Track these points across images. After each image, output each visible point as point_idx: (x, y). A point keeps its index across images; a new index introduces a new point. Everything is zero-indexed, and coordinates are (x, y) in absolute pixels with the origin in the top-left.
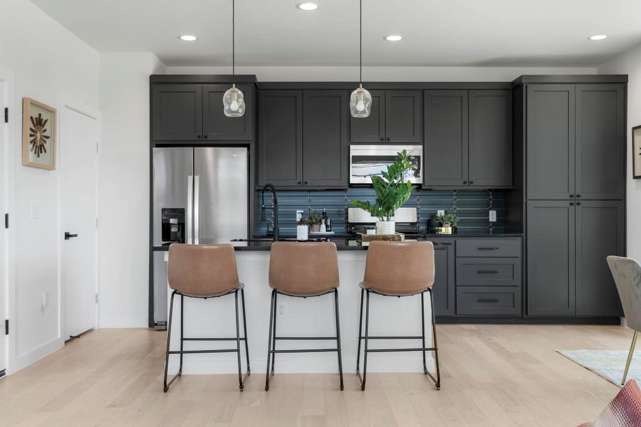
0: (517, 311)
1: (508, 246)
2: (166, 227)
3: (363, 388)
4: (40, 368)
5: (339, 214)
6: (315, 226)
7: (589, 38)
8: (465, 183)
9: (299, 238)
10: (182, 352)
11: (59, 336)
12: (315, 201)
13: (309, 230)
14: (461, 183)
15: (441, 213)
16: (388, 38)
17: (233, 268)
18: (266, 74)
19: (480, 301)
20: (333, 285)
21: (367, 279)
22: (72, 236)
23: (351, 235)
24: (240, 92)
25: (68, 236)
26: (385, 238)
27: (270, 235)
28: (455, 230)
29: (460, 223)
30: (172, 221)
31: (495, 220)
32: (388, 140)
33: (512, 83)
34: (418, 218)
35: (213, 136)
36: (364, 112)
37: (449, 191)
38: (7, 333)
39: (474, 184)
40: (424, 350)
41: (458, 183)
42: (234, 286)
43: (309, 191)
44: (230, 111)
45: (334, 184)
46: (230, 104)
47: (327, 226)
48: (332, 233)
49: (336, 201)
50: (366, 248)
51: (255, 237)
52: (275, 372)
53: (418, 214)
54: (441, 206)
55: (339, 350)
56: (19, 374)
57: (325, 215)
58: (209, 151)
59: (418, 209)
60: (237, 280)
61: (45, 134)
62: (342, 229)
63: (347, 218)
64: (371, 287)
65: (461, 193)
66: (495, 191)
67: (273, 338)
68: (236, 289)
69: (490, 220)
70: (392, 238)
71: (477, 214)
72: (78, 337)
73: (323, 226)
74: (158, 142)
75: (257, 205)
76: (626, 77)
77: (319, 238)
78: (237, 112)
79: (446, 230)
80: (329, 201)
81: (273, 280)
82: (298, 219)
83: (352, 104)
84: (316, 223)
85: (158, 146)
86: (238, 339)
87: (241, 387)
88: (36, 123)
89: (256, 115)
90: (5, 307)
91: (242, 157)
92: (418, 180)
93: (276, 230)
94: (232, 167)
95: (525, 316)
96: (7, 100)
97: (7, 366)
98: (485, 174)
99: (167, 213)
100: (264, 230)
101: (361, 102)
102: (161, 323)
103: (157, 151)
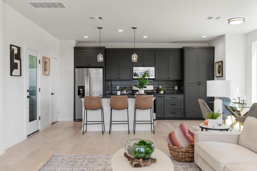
0: (182, 116)
1: (180, 97)
2: (79, 91)
3: (134, 133)
4: (46, 130)
5: (130, 87)
6: (123, 91)
7: (202, 37)
8: (167, 78)
9: (118, 94)
10: (86, 124)
11: (50, 122)
12: (123, 83)
13: (121, 92)
14: (166, 78)
15: (161, 87)
16: (144, 37)
17: (101, 102)
19: (171, 113)
20: (127, 107)
21: (136, 105)
22: (53, 94)
23: (132, 94)
24: (102, 55)
25: (52, 94)
26: (141, 95)
27: (110, 94)
28: (164, 92)
29: (166, 90)
30: (81, 90)
31: (177, 89)
32: (145, 65)
33: (181, 48)
34: (154, 89)
35: (92, 65)
36: (135, 60)
37: (163, 80)
38: (40, 120)
39: (170, 78)
40: (151, 123)
41: (165, 78)
42: (101, 107)
43: (121, 80)
44: (99, 60)
45: (128, 78)
46: (99, 58)
47: (126, 91)
48: (128, 93)
49: (129, 83)
50: (135, 97)
51: (105, 94)
52: (112, 130)
53: (154, 87)
54: (160, 85)
55: (128, 124)
56: (42, 131)
57: (126, 88)
58: (91, 69)
59: (154, 86)
60: (101, 105)
61: (47, 66)
62: (131, 92)
63: (132, 89)
64: (137, 107)
65: (166, 81)
66: (177, 81)
67: (111, 121)
69: (176, 89)
70: (143, 95)
71: (172, 87)
72: (55, 123)
73: (125, 91)
74: (76, 67)
75: (105, 85)
76: (214, 47)
77: (124, 94)
78: (101, 60)
79: (162, 92)
80: (127, 83)
81: (111, 106)
82: (118, 89)
83: (132, 58)
84: (123, 90)
85: (76, 68)
86: (102, 122)
87: (103, 133)
88: (45, 63)
89: (105, 58)
90: (39, 113)
91: (101, 71)
92: (153, 77)
93: (111, 92)
94: (97, 74)
95: (184, 117)
96: (40, 58)
97: (40, 128)
98: (173, 75)
99: (79, 87)
100: (108, 92)
101: (135, 58)
102: (78, 119)
103: (76, 69)
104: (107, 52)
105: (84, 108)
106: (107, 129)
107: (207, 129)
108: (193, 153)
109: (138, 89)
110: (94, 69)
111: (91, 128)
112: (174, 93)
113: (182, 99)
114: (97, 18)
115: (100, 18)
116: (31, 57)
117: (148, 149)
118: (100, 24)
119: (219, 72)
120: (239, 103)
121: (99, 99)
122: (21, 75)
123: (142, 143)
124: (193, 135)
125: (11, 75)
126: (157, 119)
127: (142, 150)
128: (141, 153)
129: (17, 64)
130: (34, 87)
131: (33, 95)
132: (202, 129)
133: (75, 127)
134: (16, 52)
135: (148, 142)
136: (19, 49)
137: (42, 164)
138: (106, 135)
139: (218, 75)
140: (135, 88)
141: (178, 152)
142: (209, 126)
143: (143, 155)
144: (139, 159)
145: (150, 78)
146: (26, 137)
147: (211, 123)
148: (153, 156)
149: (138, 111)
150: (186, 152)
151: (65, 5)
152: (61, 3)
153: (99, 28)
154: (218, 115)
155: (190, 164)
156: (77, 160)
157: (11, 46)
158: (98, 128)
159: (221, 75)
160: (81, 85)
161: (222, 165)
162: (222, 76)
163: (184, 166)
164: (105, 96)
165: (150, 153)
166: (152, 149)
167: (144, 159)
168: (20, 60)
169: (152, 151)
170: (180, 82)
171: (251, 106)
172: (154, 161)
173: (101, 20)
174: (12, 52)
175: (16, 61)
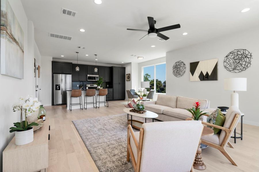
0: (112, 99)
2: (56, 87)
5: (85, 85)
8: (105, 81)
16: (96, 60)
17: (81, 93)
25: (40, 89)
31: (108, 86)
33: (111, 67)
46: (77, 69)
66: (108, 82)
74: (53, 73)
76: (125, 67)
113: (112, 91)
119: (128, 79)
136: (35, 60)
139: (127, 80)
151: (72, 39)
153: (77, 52)
160: (57, 84)
162: (130, 80)
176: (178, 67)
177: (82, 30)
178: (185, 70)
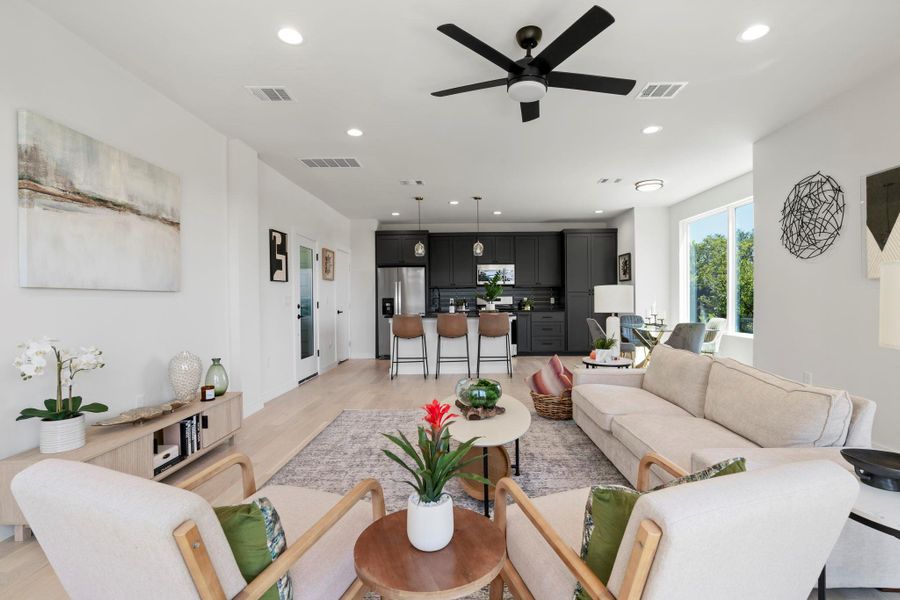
0: (563, 349)
1: (558, 316)
2: (384, 307)
4: (330, 372)
5: (472, 300)
7: (594, 212)
8: (537, 284)
9: (450, 312)
10: (397, 363)
11: (336, 360)
12: (460, 293)
13: (456, 308)
14: (534, 284)
15: (526, 299)
16: (495, 213)
17: (421, 326)
18: (434, 228)
19: (544, 344)
20: (465, 333)
21: (480, 330)
22: (340, 312)
23: (476, 311)
24: (422, 245)
25: (338, 312)
26: (490, 312)
27: (437, 311)
28: (532, 308)
29: (535, 304)
30: (387, 305)
31: (554, 303)
32: (497, 261)
33: (560, 232)
34: (513, 302)
35: (407, 261)
36: (480, 253)
37: (529, 286)
38: (319, 356)
39: (542, 284)
40: (507, 360)
42: (422, 333)
43: (457, 289)
44: (418, 254)
45: (469, 284)
46: (418, 250)
47: (466, 307)
48: (468, 310)
49: (471, 293)
50: (480, 316)
53: (513, 300)
54: (525, 295)
55: (468, 361)
56: (324, 375)
57: (465, 302)
58: (404, 269)
59: (513, 298)
60: (422, 331)
61: (330, 264)
62: (473, 308)
63: (476, 302)
64: (483, 333)
65: (536, 288)
66: (553, 288)
67: (439, 357)
68: (422, 335)
69: (551, 303)
70: (493, 312)
71: (545, 299)
72: (343, 362)
73: (464, 306)
74: (379, 265)
75: (430, 296)
76: (616, 230)
77: (461, 312)
78: (421, 254)
79: (528, 308)
80: (467, 293)
81: (438, 331)
82: (450, 303)
83: (475, 250)
84: (460, 305)
85: (380, 267)
86: (423, 358)
87: (425, 378)
88: (327, 259)
89: (429, 249)
90: (317, 344)
91: (422, 272)
92: (512, 282)
93: (440, 308)
94: (417, 277)
95: (566, 352)
96: (317, 250)
97: (319, 370)
98: (547, 279)
99: (385, 301)
100: (433, 308)
101: (478, 249)
102: (382, 355)
103: (379, 269)
104: (432, 240)
105: (392, 336)
106: (432, 371)
107: (594, 366)
108: (571, 405)
109: (484, 302)
110: (410, 269)
111: (405, 370)
112: (549, 310)
113: (563, 319)
114: (413, 182)
115: (419, 183)
116: (304, 250)
117: (492, 392)
118: (419, 191)
119: (625, 272)
120: (655, 324)
121: (418, 319)
122: (287, 280)
123: (484, 383)
124: (570, 375)
125: (272, 279)
126: (520, 354)
127: (483, 394)
128: (480, 398)
129: (280, 261)
130: (307, 301)
131: (307, 314)
132: (588, 365)
133: (377, 368)
134: (279, 241)
135: (492, 383)
136: (284, 236)
137: (325, 424)
138: (431, 381)
139: (623, 277)
140: (480, 301)
141: (547, 404)
142: (597, 362)
143: (483, 402)
144: (477, 407)
145: (507, 283)
146: (297, 385)
147: (600, 355)
148: (499, 403)
149: (484, 340)
150: (560, 403)
151: (359, 163)
152: (353, 160)
153: (417, 199)
154: (612, 342)
155: (567, 422)
156: (382, 418)
157: (271, 231)
158: (417, 369)
159: (627, 277)
160: (387, 297)
161: (609, 418)
162: (630, 279)
163: (555, 426)
164: (429, 314)
165: (494, 399)
166: (498, 393)
167: (485, 407)
168: (286, 254)
169: (499, 397)
170: (559, 291)
171: (673, 329)
172: (501, 411)
173: (420, 186)
174: (272, 241)
175: (279, 257)
176: (806, 207)
177: (355, 133)
178: (838, 217)
